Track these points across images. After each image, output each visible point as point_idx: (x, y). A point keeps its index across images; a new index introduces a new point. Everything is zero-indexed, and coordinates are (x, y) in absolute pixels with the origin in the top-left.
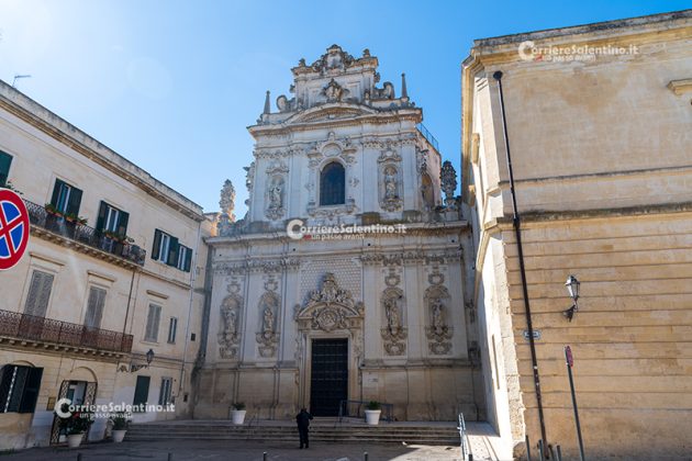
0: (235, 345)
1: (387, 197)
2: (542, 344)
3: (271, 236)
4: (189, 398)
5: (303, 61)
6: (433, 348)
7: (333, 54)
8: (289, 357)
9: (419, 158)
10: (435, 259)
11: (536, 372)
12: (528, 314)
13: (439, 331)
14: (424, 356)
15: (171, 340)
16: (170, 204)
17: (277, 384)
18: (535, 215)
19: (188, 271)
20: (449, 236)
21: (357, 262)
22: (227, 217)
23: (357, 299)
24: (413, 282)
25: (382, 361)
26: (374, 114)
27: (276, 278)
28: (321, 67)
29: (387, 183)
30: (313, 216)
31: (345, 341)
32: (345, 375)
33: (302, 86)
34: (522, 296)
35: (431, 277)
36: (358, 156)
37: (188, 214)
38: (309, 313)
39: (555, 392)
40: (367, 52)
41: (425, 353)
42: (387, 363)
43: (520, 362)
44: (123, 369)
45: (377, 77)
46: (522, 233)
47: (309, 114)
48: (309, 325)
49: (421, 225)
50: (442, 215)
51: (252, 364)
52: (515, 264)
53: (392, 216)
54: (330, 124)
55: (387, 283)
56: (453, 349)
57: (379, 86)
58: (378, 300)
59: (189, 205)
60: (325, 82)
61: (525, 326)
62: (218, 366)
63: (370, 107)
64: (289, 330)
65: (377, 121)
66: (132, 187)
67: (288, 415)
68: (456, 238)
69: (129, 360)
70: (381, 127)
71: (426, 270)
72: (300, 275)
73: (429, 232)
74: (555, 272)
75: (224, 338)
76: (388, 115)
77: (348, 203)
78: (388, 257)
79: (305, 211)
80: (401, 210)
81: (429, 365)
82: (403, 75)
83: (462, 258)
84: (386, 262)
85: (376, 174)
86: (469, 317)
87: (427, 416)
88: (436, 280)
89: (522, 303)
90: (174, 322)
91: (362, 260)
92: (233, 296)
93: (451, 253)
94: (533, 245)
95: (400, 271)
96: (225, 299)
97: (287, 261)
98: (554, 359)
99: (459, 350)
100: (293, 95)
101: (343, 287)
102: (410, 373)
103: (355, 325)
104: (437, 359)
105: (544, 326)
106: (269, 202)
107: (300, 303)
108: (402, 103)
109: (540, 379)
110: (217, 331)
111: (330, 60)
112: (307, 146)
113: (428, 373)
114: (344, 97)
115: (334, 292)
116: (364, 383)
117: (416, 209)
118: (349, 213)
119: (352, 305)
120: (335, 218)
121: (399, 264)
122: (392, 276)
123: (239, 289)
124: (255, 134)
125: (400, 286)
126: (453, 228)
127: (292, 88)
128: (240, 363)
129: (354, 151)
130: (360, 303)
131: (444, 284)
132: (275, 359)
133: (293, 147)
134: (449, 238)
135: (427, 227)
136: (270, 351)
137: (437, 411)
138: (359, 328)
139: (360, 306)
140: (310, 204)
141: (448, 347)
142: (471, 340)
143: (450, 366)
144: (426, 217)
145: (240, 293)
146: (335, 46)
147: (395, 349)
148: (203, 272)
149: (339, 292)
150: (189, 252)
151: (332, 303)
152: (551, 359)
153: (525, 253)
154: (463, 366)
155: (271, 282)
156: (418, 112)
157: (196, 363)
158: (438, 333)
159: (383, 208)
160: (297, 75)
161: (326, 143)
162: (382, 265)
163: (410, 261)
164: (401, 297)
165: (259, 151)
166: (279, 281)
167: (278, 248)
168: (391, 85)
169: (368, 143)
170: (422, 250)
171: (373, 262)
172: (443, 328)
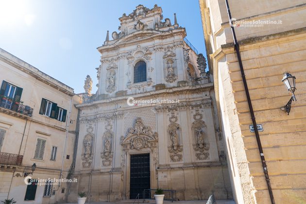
0: (90, 161)
1: (169, 75)
2: (266, 134)
3: (108, 101)
4: (65, 191)
5: (124, 15)
6: (198, 156)
7: (139, 9)
8: (118, 165)
9: (185, 54)
10: (197, 106)
11: (263, 158)
12: (252, 112)
13: (201, 146)
14: (193, 161)
15: (53, 159)
16: (52, 86)
17: (111, 181)
18: (250, 40)
19: (64, 121)
20: (204, 93)
21: (154, 111)
22: (87, 93)
23: (154, 131)
24: (185, 119)
25: (169, 165)
26: (160, 34)
27: (111, 123)
28: (133, 16)
29: (168, 68)
30: (130, 88)
31: (148, 155)
32: (149, 174)
33: (124, 26)
34: (246, 99)
35: (195, 116)
37: (64, 91)
38: (129, 140)
39: (281, 175)
40: (156, 6)
41: (194, 159)
42: (172, 166)
43: (248, 150)
44: (18, 175)
45: (161, 17)
46: (241, 53)
47: (128, 38)
48: (129, 147)
49: (187, 88)
50: (199, 82)
51: (98, 170)
52: (238, 76)
53: (172, 85)
54: (138, 42)
55: (170, 121)
56: (210, 156)
57: (163, 21)
58: (166, 132)
59: (65, 87)
60: (135, 23)
61: (250, 121)
62: (81, 172)
63: (158, 31)
64: (118, 150)
65: (162, 37)
66: (26, 75)
67: (117, 199)
68: (208, 93)
69: (22, 170)
70: (164, 41)
71: (192, 112)
72: (124, 120)
73: (193, 91)
74: (271, 79)
75: (85, 157)
76: (167, 33)
77: (148, 80)
78: (171, 107)
79: (126, 87)
80: (176, 81)
81: (196, 166)
82: (175, 14)
83: (212, 104)
84: (170, 110)
85: (162, 64)
86: (218, 137)
87: (196, 197)
88: (198, 117)
89: (246, 104)
90: (55, 149)
91: (156, 109)
92: (89, 134)
93: (205, 102)
94: (251, 60)
95: (178, 114)
96: (86, 136)
97: (117, 113)
98: (278, 147)
99: (213, 156)
100: (120, 31)
101: (146, 125)
102: (186, 172)
103: (153, 146)
104: (201, 163)
105: (265, 120)
106: (108, 84)
107: (124, 135)
108: (175, 27)
109: (267, 164)
110: (81, 153)
111: (138, 12)
112: (126, 54)
113: (196, 170)
114: (145, 28)
115: (142, 128)
116: (159, 178)
117: (185, 80)
118: (149, 85)
119: (151, 135)
120: (142, 89)
121: (176, 110)
122: (173, 117)
123: (93, 130)
124: (101, 51)
125: (178, 122)
126: (206, 88)
127: (120, 27)
128: (93, 170)
129: (151, 54)
130: (156, 133)
131: (203, 120)
132: (111, 167)
133: (119, 56)
134: (204, 94)
136: (108, 163)
137: (203, 194)
138: (156, 147)
139: (156, 135)
140: (128, 83)
141: (207, 155)
142: (220, 150)
143: (208, 166)
144: (191, 84)
145: (93, 132)
146: (140, 5)
147: (176, 158)
148: (75, 123)
149: (144, 128)
150: (65, 111)
151: (141, 134)
152: (274, 147)
153: (245, 67)
154: (216, 166)
155: (109, 125)
156: (183, 30)
157: (70, 171)
158: (201, 147)
159: (167, 81)
160: (121, 21)
161: (136, 51)
162: (167, 111)
163: (183, 108)
164: (178, 128)
165: (103, 59)
166: (113, 124)
167: (112, 107)
168: (169, 19)
169: (157, 49)
170: (189, 101)
171: (162, 110)
172: (203, 144)
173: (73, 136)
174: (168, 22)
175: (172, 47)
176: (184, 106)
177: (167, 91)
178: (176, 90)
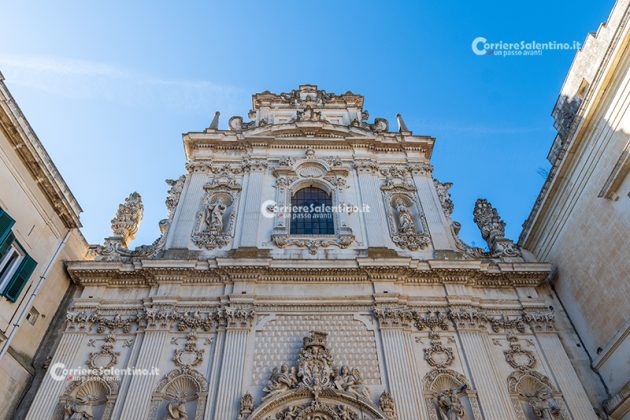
1: (403, 232)
7: (307, 91)
9: (440, 192)
10: (507, 325)
16: (21, 154)
21: (366, 320)
23: (375, 387)
27: (200, 344)
28: (291, 99)
29: (400, 213)
30: (281, 245)
33: (265, 113)
35: (508, 354)
36: (351, 179)
37: (52, 197)
40: (350, 93)
45: (365, 115)
47: (278, 132)
54: (309, 143)
55: (430, 361)
57: (370, 121)
58: (420, 399)
65: (374, 146)
68: (534, 293)
70: (381, 157)
72: (252, 337)
79: (266, 239)
80: (429, 249)
82: (399, 116)
84: (421, 324)
85: (380, 202)
88: (522, 360)
91: (375, 316)
92: (96, 376)
93: (533, 316)
95: (451, 340)
96: (76, 383)
97: (229, 310)
107: (254, 392)
111: (303, 95)
112: (271, 165)
118: (345, 245)
120: (320, 253)
121: (444, 327)
123: (113, 362)
124: (192, 145)
125: (458, 368)
127: (252, 112)
129: (345, 173)
131: (538, 370)
133: (250, 163)
135: (484, 269)
139: (385, 401)
146: (309, 85)
148: (42, 326)
150: (29, 265)
155: (189, 348)
156: (430, 142)
159: (398, 244)
160: (259, 101)
161: (303, 161)
162: (415, 328)
163: (466, 323)
165: (196, 163)
166: (208, 349)
167: (212, 291)
168: (385, 121)
169: (364, 167)
170: (481, 308)
171: (399, 320)
173: (20, 373)
174: (383, 126)
175: (403, 172)
176: (469, 318)
177: (412, 266)
178: (441, 267)
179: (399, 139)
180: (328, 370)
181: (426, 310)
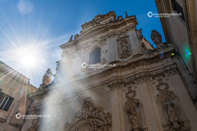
1: (122, 53)
7: (97, 17)
20: (164, 60)
21: (107, 88)
23: (106, 112)
28: (93, 22)
29: (122, 47)
35: (158, 86)
36: (107, 42)
45: (115, 17)
54: (94, 35)
55: (127, 97)
57: (116, 19)
58: (122, 111)
65: (115, 27)
68: (169, 59)
70: (117, 29)
71: (154, 83)
72: (73, 104)
73: (150, 61)
76: (120, 23)
77: (102, 61)
78: (126, 81)
79: (80, 71)
80: (131, 56)
82: (126, 12)
83: (177, 70)
84: (125, 84)
88: (163, 87)
91: (110, 86)
92: (33, 126)
93: (168, 69)
95: (136, 87)
100: (81, 34)
101: (97, 105)
111: (96, 19)
117: (141, 53)
119: (103, 117)
121: (134, 84)
122: (130, 92)
125: (137, 97)
127: (81, 31)
129: (105, 40)
130: (108, 114)
135: (147, 57)
139: (109, 116)
146: (98, 15)
149: (94, 109)
159: (121, 58)
160: (83, 27)
161: (92, 41)
162: (123, 87)
163: (141, 79)
164: (138, 104)
168: (121, 16)
169: (111, 35)
170: (148, 72)
171: (117, 85)
172: (179, 123)
174: (121, 18)
175: (125, 32)
176: (142, 77)
177: (121, 65)
178: (131, 62)
179: (122, 21)
180: (91, 109)
181: (127, 79)
